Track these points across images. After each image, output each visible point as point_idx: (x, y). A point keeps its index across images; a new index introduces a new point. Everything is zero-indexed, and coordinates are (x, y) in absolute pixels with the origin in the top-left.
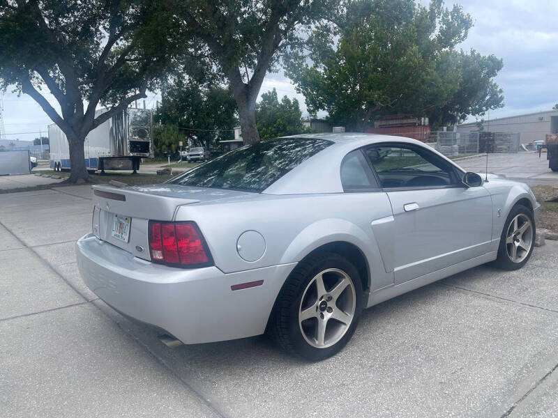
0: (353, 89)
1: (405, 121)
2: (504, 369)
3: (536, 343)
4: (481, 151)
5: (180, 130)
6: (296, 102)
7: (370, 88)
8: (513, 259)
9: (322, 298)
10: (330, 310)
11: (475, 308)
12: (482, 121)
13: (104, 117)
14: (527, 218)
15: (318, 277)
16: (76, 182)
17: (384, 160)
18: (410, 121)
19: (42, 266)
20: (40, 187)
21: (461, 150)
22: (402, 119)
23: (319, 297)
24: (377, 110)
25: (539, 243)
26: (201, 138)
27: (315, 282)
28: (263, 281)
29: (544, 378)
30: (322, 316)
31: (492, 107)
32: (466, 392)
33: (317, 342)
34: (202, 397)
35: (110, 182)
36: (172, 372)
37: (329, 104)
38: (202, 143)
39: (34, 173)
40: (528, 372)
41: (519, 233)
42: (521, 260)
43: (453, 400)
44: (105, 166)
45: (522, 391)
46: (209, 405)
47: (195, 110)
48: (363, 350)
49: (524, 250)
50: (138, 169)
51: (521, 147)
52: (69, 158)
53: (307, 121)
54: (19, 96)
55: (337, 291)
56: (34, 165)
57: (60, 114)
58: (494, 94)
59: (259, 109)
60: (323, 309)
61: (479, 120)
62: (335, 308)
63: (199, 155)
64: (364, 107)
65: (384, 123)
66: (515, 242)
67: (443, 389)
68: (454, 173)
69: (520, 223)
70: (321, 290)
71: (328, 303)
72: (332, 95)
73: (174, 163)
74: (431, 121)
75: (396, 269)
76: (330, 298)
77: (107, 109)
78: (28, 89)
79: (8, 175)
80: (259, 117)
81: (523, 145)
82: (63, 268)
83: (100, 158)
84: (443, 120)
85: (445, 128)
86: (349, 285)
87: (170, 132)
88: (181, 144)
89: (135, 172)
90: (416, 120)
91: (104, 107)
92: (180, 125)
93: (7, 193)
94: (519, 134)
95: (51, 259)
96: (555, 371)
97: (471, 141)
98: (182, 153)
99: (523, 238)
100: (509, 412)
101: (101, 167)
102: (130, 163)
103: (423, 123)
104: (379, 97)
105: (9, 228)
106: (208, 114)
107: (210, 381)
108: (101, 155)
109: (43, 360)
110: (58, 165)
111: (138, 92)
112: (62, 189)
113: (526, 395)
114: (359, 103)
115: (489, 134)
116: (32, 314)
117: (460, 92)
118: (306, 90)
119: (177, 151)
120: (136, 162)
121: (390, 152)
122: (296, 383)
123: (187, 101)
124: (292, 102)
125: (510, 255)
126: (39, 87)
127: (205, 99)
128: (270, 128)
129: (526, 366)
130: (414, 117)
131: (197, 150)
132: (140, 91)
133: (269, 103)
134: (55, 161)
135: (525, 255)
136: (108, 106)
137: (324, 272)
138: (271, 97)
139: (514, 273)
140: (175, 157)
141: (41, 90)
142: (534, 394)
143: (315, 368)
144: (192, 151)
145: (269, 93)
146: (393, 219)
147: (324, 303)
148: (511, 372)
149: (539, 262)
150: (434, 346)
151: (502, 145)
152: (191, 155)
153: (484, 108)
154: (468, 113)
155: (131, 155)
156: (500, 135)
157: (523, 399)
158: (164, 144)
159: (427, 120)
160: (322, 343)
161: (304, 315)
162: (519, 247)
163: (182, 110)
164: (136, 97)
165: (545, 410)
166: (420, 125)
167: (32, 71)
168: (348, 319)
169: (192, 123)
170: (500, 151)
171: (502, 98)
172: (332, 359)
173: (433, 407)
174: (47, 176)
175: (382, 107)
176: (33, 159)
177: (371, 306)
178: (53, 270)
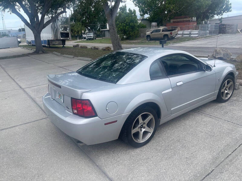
0: (161, 3)
1: (185, 19)
2: (212, 152)
3: (227, 140)
4: (220, 33)
5: (82, 25)
6: (135, 11)
7: (169, 3)
8: (223, 98)
9: (141, 123)
10: (144, 128)
11: (204, 122)
12: (222, 18)
13: (48, 23)
14: (231, 80)
15: (140, 117)
16: (38, 53)
17: (175, 38)
18: (187, 19)
19: (29, 98)
20: (24, 55)
21: (210, 33)
22: (184, 18)
23: (140, 123)
24: (172, 14)
25: (237, 88)
26: (92, 29)
27: (138, 118)
28: (117, 121)
29: (228, 157)
30: (141, 130)
31: (226, 11)
32: (196, 162)
33: (139, 141)
34: (95, 163)
35: (53, 53)
36: (83, 151)
37: (150, 11)
38: (93, 31)
39: (20, 46)
40: (222, 154)
41: (227, 87)
42: (227, 98)
43: (190, 166)
44: (50, 44)
45: (218, 162)
46: (97, 166)
47: (89, 15)
48: (157, 142)
49: (229, 94)
50: (65, 45)
51: (238, 31)
52: (34, 40)
53: (140, 20)
54: (11, 14)
55: (147, 121)
56: (20, 42)
57: (29, 22)
58: (227, 6)
59: (118, 15)
60: (141, 128)
61: (220, 18)
62: (146, 127)
63: (91, 37)
64: (166, 12)
65: (175, 20)
66: (225, 91)
67: (187, 160)
68: (200, 65)
69: (228, 83)
70: (141, 121)
71: (143, 125)
72: (151, 7)
73: (80, 40)
74: (197, 19)
75: (172, 109)
76: (144, 123)
77: (49, 17)
78: (15, 11)
79: (9, 48)
80: (117, 19)
81: (239, 30)
82: (37, 100)
83: (48, 40)
84: (203, 18)
85: (204, 22)
86: (152, 118)
87: (78, 26)
88: (83, 32)
89: (63, 46)
90: (190, 19)
91: (47, 17)
92: (82, 22)
93: (10, 58)
94: (237, 25)
95: (32, 95)
96: (233, 154)
97: (215, 29)
98: (84, 36)
99: (229, 89)
100: (212, 172)
101: (49, 44)
102: (61, 42)
103: (193, 20)
104: (173, 8)
105: (13, 78)
106: (94, 17)
107: (97, 155)
108: (48, 39)
109: (33, 145)
110: (30, 43)
111: (63, 10)
112: (33, 56)
113: (219, 165)
114: (164, 11)
115: (224, 25)
116: (27, 123)
117: (211, 4)
118: (139, 4)
119: (81, 34)
120: (64, 42)
121: (177, 35)
122: (130, 158)
123: (84, 10)
124: (133, 11)
125: (222, 96)
126: (19, 10)
127: (93, 10)
128: (123, 24)
129: (221, 151)
130: (189, 17)
131: (90, 34)
132: (63, 9)
133: (122, 12)
134: (28, 41)
135: (229, 96)
136: (49, 16)
137: (142, 114)
138: (124, 9)
139: (224, 104)
140: (81, 37)
141: (20, 11)
142: (222, 164)
143: (138, 151)
144: (88, 35)
145: (123, 6)
146: (171, 90)
147: (142, 125)
148: (215, 154)
149: (235, 98)
150: (186, 140)
151: (229, 30)
152: (88, 37)
153: (222, 12)
154: (215, 15)
155: (62, 38)
156: (229, 25)
157: (218, 166)
158: (75, 31)
159: (195, 18)
160: (141, 141)
161: (134, 131)
162: (227, 93)
163: (83, 15)
164: (62, 13)
165: (226, 171)
166: (192, 21)
167: (16, 2)
168: (151, 131)
169: (87, 21)
170: (228, 33)
171: (231, 7)
172: (145, 146)
173: (182, 169)
174: (26, 48)
175: (174, 13)
176: (19, 40)
177: (161, 124)
178: (34, 100)
